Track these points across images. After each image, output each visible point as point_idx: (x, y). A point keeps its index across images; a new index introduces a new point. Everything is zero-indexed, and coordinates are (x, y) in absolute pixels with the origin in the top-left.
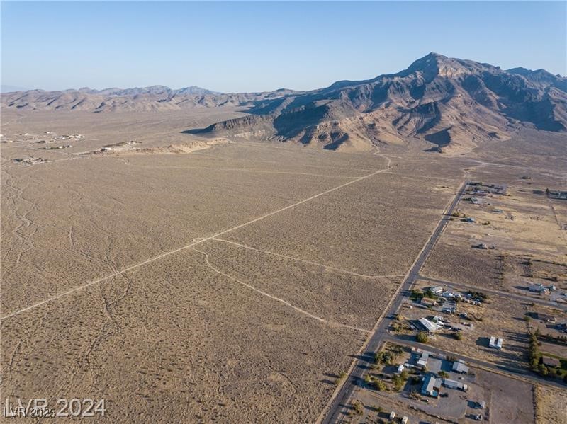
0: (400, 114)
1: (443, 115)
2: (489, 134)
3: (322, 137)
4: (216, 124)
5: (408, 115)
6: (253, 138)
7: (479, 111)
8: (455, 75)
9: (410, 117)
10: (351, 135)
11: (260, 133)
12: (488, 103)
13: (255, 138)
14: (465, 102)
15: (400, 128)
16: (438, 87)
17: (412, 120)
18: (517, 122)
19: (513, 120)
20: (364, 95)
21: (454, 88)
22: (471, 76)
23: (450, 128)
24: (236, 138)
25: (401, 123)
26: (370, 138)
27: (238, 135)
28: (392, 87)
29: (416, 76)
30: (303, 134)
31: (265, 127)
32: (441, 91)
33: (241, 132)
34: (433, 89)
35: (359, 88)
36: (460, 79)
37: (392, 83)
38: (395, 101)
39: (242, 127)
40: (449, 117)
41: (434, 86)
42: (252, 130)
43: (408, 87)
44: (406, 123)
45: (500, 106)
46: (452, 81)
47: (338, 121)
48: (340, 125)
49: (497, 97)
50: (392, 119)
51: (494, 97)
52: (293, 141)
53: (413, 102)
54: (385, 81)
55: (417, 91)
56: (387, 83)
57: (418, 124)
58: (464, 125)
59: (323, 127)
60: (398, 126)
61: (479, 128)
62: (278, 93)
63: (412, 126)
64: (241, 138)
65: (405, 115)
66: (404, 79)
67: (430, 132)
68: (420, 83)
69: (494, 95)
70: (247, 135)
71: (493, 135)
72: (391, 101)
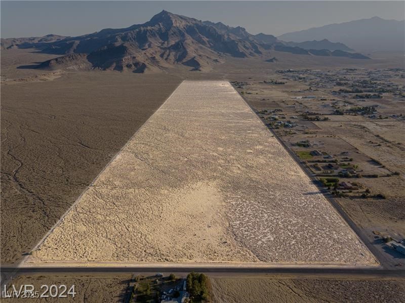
0: (163, 51)
1: (188, 50)
2: (214, 60)
3: (129, 66)
4: (50, 61)
5: (168, 51)
6: (80, 69)
7: (201, 48)
8: (181, 26)
9: (170, 52)
10: (146, 64)
11: (82, 66)
12: (203, 43)
13: (81, 69)
14: (193, 42)
15: (166, 59)
16: (175, 33)
17: (171, 54)
18: (222, 53)
19: (220, 53)
20: (132, 39)
21: (184, 34)
22: (190, 26)
23: (194, 58)
24: (69, 70)
25: (165, 56)
26: (155, 65)
27: (70, 68)
28: (148, 34)
29: (160, 26)
30: (114, 65)
31: (84, 62)
32: (177, 36)
33: (70, 66)
34: (172, 34)
35: (127, 33)
36: (184, 28)
37: (147, 30)
38: (153, 42)
39: (69, 62)
40: (191, 52)
41: (172, 32)
42: (76, 64)
43: (158, 33)
44: (169, 55)
45: (210, 45)
46: (181, 29)
47: (135, 56)
48: (137, 58)
49: (207, 39)
50: (159, 54)
51: (205, 39)
52: (111, 70)
53: (164, 43)
54: (142, 29)
55: (164, 36)
56: (144, 30)
57: (175, 56)
58: (200, 55)
59: (127, 59)
60: (165, 58)
61: (208, 57)
62: (49, 38)
63: (172, 57)
64: (72, 70)
65: (166, 51)
66: (153, 28)
67: (184, 61)
68: (163, 30)
69: (206, 38)
70: (75, 67)
71: (216, 61)
72: (151, 43)
